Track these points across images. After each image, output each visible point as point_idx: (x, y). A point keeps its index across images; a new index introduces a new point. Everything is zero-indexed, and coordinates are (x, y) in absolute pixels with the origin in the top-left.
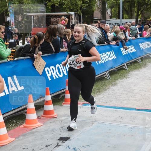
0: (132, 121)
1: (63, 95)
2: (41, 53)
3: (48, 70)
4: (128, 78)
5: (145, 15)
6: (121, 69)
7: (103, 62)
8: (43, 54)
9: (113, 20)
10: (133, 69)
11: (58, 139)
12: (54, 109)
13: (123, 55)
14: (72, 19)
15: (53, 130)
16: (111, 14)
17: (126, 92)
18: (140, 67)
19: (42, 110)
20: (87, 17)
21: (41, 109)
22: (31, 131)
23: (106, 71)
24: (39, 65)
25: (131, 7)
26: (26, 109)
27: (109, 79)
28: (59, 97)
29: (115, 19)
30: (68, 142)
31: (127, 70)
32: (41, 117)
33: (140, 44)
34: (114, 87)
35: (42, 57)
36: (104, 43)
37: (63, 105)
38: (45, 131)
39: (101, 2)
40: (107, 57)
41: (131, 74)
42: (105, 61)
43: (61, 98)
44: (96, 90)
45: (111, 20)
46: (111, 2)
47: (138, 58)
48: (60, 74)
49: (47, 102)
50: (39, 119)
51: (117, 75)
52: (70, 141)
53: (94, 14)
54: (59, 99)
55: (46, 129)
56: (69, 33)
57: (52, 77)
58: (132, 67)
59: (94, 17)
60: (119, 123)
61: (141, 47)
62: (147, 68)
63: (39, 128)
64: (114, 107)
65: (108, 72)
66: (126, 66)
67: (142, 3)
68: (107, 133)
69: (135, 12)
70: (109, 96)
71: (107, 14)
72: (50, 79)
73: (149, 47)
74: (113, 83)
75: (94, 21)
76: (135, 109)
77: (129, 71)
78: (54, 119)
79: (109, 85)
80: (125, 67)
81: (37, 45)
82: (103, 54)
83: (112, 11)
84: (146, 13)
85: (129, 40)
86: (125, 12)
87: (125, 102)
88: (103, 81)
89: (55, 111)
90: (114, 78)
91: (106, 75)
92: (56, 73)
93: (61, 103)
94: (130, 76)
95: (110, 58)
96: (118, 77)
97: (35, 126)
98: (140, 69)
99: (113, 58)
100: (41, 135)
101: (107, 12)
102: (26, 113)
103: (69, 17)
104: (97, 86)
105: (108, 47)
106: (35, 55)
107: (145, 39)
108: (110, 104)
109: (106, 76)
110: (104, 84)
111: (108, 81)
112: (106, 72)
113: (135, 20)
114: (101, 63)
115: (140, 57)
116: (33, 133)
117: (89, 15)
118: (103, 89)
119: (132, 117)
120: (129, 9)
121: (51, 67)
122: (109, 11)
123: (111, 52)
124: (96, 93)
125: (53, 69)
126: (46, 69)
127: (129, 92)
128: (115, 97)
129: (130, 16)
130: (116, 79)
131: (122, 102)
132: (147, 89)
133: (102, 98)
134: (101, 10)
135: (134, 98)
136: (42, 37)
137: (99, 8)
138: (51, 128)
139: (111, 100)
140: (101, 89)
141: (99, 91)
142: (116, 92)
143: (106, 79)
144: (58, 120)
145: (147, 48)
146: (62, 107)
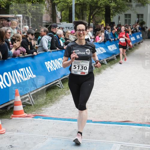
0: (89, 135)
1: (11, 106)
5: (96, 19)
7: (55, 69)
9: (64, 24)
12: (2, 123)
16: (61, 18)
23: (59, 79)
25: (82, 11)
28: (7, 108)
29: (66, 22)
34: (67, 97)
36: (56, 49)
37: (12, 118)
39: (51, 4)
40: (59, 63)
42: (57, 68)
43: (9, 110)
44: (48, 100)
45: (61, 23)
46: (62, 5)
48: (8, 83)
54: (6, 111)
62: (101, 75)
64: (69, 120)
65: (61, 80)
67: (95, 6)
68: (63, 149)
69: (86, 15)
70: (63, 106)
71: (57, 17)
73: (102, 53)
76: (91, 121)
79: (62, 94)
82: (55, 60)
83: (62, 14)
84: (97, 17)
86: (76, 15)
88: (55, 90)
89: (2, 126)
90: (67, 86)
91: (58, 83)
92: (4, 82)
93: (9, 116)
101: (57, 16)
104: (49, 95)
105: (60, 53)
107: (98, 44)
108: (64, 116)
109: (59, 85)
110: (57, 93)
111: (61, 90)
112: (58, 81)
114: (53, 70)
118: (56, 99)
119: (88, 130)
120: (80, 12)
122: (59, 14)
124: (49, 104)
128: (68, 108)
132: (102, 98)
133: (55, 109)
134: (50, 13)
135: (90, 108)
137: (48, 11)
139: (65, 111)
140: (54, 99)
141: (52, 102)
142: (70, 102)
143: (59, 87)
144: (6, 136)
145: (100, 53)
146: (11, 121)
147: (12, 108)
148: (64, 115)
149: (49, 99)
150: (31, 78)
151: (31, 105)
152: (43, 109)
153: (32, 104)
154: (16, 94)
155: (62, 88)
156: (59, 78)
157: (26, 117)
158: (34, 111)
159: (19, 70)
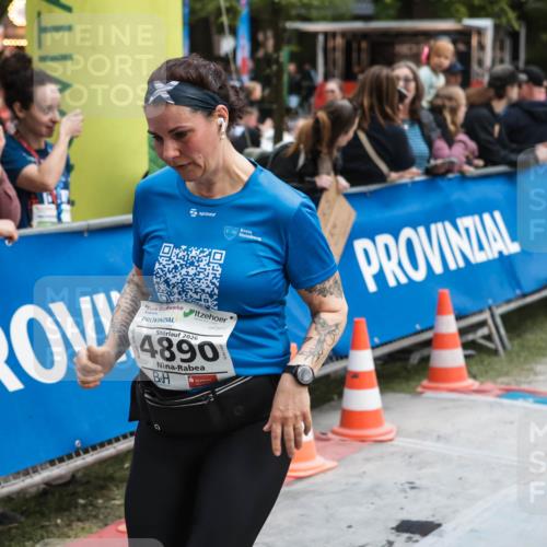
1: (425, 352)
3: (366, 251)
11: (394, 525)
12: (386, 408)
15: (375, 491)
19: (335, 409)
21: (333, 403)
24: (329, 226)
28: (407, 359)
30: (431, 539)
32: (330, 435)
35: (348, 197)
37: (421, 393)
38: (344, 490)
43: (413, 366)
48: (415, 266)
49: (355, 375)
50: (321, 444)
52: (441, 536)
54: (406, 369)
55: (347, 484)
57: (380, 277)
63: (317, 479)
72: (372, 287)
78: (380, 446)
89: (385, 416)
92: (400, 264)
93: (413, 384)
97: (305, 470)
100: (327, 507)
121: (384, 239)
125: (386, 247)
126: (360, 245)
138: (367, 482)
147: (426, 360)
150: (500, 253)
151: (495, 352)
152: (539, 368)
153: (500, 348)
154: (440, 311)
157: (474, 391)
158: (507, 374)
159: (458, 221)
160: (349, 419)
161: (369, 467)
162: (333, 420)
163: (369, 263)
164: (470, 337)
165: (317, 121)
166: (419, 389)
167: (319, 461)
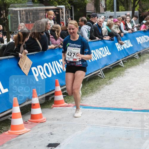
0: (128, 123)
1: (53, 97)
2: (26, 51)
3: (35, 70)
4: (124, 76)
5: (143, 6)
6: (116, 66)
7: (96, 59)
8: (28, 53)
9: (108, 13)
10: (130, 66)
11: (47, 145)
12: (42, 113)
13: (119, 50)
14: (63, 13)
15: (41, 136)
16: (106, 6)
17: (121, 91)
18: (138, 64)
20: (79, 10)
21: (28, 113)
22: (17, 138)
24: (24, 64)
26: (11, 113)
27: (104, 77)
29: (110, 11)
30: (57, 148)
31: (123, 67)
32: (28, 122)
33: (137, 39)
34: (108, 87)
35: (28, 56)
37: (53, 108)
38: (33, 137)
40: (100, 53)
41: (128, 71)
42: (99, 58)
43: (50, 100)
45: (105, 12)
47: (136, 54)
48: (49, 74)
49: (34, 105)
50: (26, 124)
51: (113, 73)
52: (60, 147)
53: (87, 6)
54: (48, 101)
55: (33, 135)
56: (58, 29)
58: (129, 64)
59: (87, 10)
60: (113, 125)
61: (138, 42)
63: (25, 134)
64: (109, 109)
65: (102, 70)
66: (122, 62)
68: (101, 137)
69: (131, 3)
70: (103, 96)
72: (37, 80)
73: (146, 41)
74: (108, 82)
75: (87, 14)
76: (131, 110)
77: (126, 68)
78: (43, 123)
79: (103, 84)
80: (121, 64)
81: (21, 43)
82: (96, 50)
83: (107, 2)
84: (144, 4)
85: (125, 34)
86: (121, 3)
87: (121, 102)
88: (96, 80)
89: (43, 115)
90: (109, 76)
91: (100, 73)
92: (44, 73)
93: (50, 105)
94: (126, 74)
95: (104, 54)
96: (113, 75)
97: (22, 132)
98: (138, 66)
99: (108, 55)
100: (28, 142)
101: (102, 5)
102: (11, 118)
103: (60, 11)
104: (90, 86)
105: (101, 43)
106: (20, 54)
107: (143, 32)
109: (100, 75)
110: (98, 83)
111: (103, 80)
112: (99, 71)
113: (131, 12)
114: (94, 60)
115: (137, 53)
116: (19, 140)
117: (82, 8)
118: (97, 89)
119: (128, 118)
121: (39, 67)
122: (103, 3)
123: (105, 47)
124: (89, 94)
125: (40, 68)
126: (33, 69)
127: (125, 91)
128: (109, 97)
129: (126, 8)
130: (111, 77)
131: (118, 102)
132: (144, 87)
133: (96, 98)
135: (131, 97)
136: (27, 34)
138: (39, 134)
139: (105, 100)
140: (95, 89)
141: (92, 91)
142: (111, 92)
143: (100, 77)
144: (47, 124)
145: (144, 42)
146: (51, 110)
147: (53, 98)
148: (104, 104)
149: (90, 89)
152: (83, 98)
154: (56, 85)
155: (103, 78)
156: (100, 68)
157: (66, 106)
159: (59, 60)
160: (33, 117)
161: (39, 130)
162: (29, 117)
163: (36, 74)
164: (65, 91)
165: (19, 35)
166: (52, 107)
167: (25, 129)
